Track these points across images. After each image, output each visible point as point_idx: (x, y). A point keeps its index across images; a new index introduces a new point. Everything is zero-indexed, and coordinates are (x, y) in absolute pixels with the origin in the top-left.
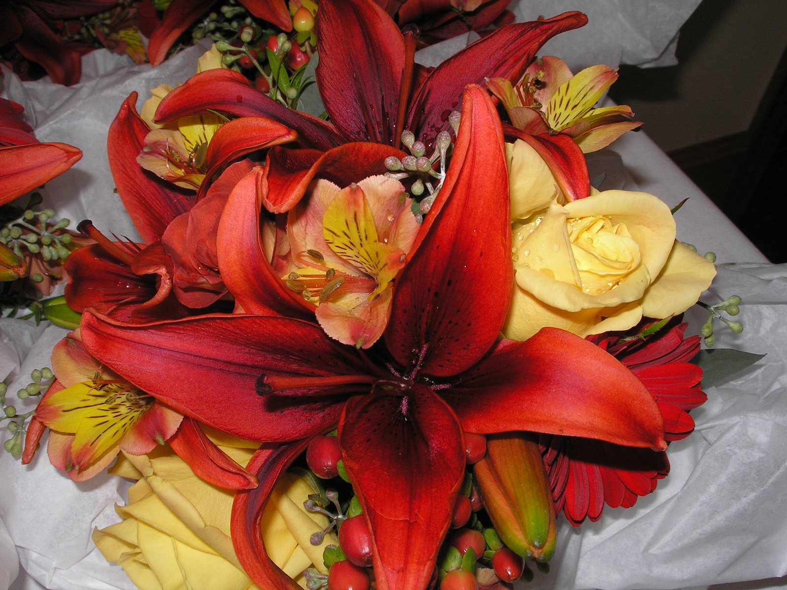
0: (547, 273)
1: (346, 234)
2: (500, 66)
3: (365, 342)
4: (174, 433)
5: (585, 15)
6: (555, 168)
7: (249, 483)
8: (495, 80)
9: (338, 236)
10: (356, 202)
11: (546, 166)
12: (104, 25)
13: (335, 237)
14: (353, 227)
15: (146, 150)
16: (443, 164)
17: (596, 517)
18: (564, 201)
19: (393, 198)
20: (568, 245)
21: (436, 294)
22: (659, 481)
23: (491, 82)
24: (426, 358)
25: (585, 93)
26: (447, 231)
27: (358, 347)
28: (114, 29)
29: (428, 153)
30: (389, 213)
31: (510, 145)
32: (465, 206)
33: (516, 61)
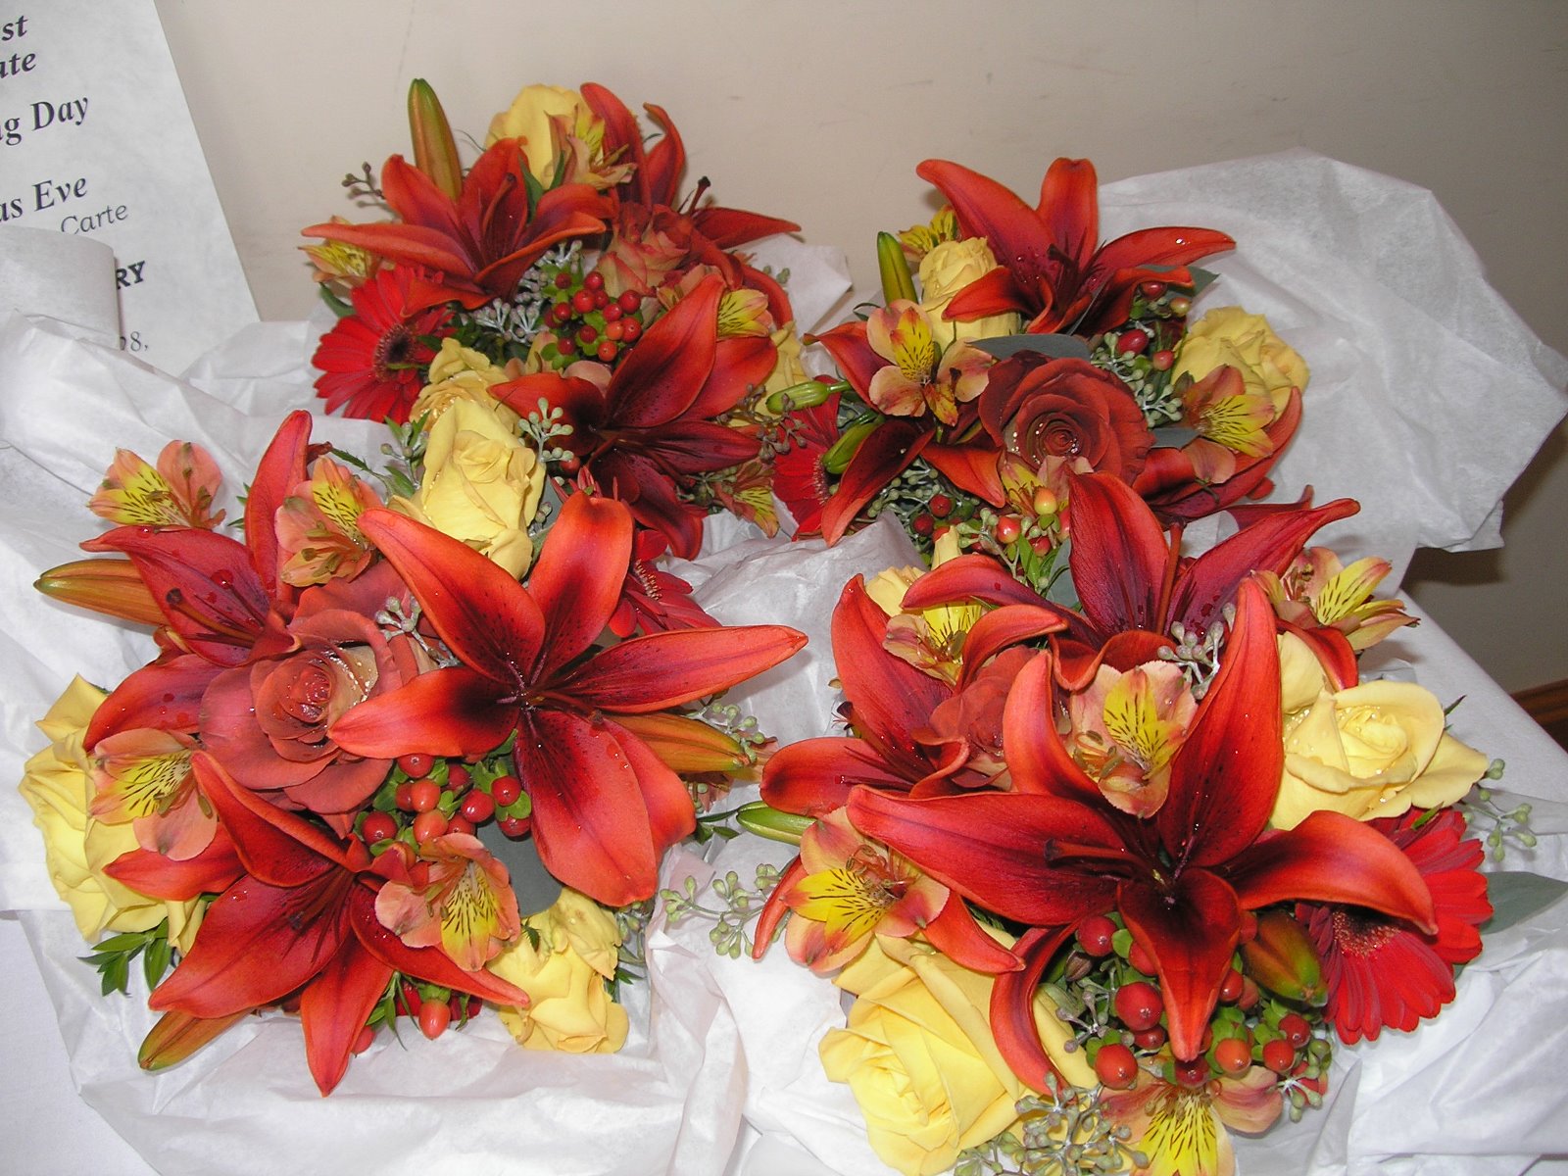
0: (1316, 761)
1: (1123, 717)
2: (1266, 557)
3: (1146, 813)
4: (937, 916)
5: (1357, 502)
6: (1324, 658)
7: (1017, 964)
8: (1261, 573)
9: (1116, 718)
10: (1138, 684)
11: (1316, 659)
12: (727, 483)
13: (1113, 719)
14: (1132, 709)
15: (889, 636)
16: (1215, 653)
17: (1373, 1036)
18: (1334, 690)
19: (1171, 682)
20: (1336, 730)
21: (1207, 781)
22: (1443, 1005)
23: (1258, 575)
24: (1192, 852)
25: (1356, 587)
26: (1220, 716)
27: (1140, 816)
28: (738, 487)
29: (1201, 641)
30: (1166, 697)
31: (1279, 636)
32: (1239, 690)
33: (1283, 553)
